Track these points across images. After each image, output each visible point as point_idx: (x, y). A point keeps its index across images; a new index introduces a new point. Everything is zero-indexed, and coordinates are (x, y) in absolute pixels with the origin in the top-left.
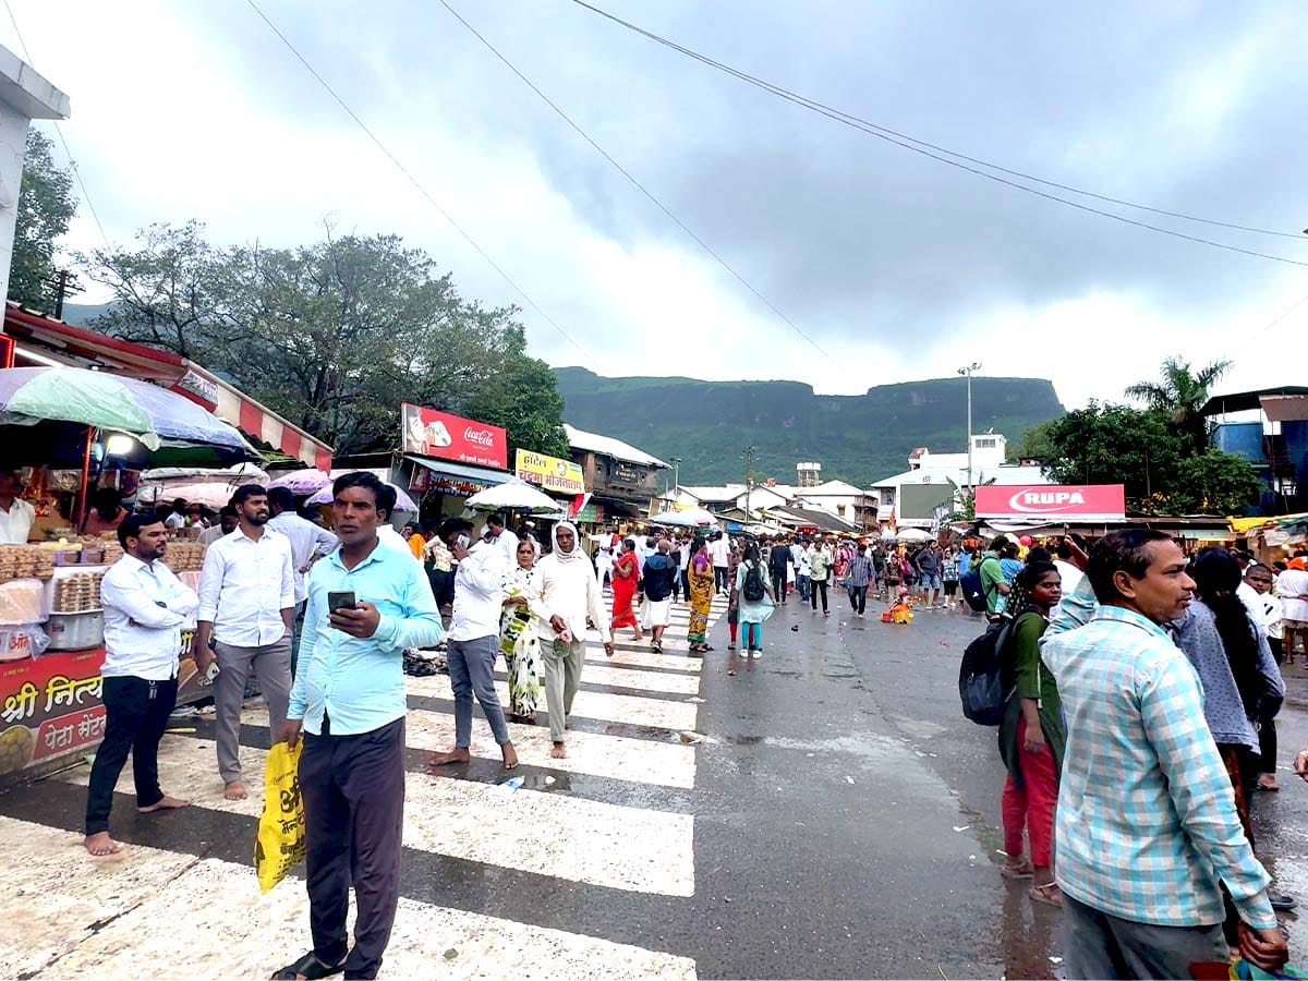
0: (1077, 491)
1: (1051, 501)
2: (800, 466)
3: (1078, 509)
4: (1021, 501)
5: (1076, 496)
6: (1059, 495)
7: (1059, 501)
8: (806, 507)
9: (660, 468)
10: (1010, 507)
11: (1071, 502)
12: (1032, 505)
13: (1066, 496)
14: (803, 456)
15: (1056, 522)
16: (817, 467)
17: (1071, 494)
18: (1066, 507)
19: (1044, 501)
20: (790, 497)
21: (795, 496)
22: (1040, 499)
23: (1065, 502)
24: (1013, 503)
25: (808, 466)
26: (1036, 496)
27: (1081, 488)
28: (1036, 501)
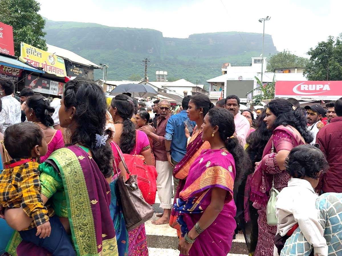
0: (327, 84)
1: (314, 89)
2: (157, 73)
3: (327, 93)
4: (299, 89)
5: (326, 86)
6: (318, 86)
7: (318, 89)
8: (168, 92)
9: (95, 68)
10: (293, 92)
11: (324, 89)
12: (304, 91)
13: (322, 86)
14: (157, 68)
15: (318, 100)
16: (166, 73)
17: (324, 85)
18: (321, 92)
19: (310, 89)
20: (160, 87)
21: (163, 87)
22: (308, 88)
23: (321, 90)
24: (295, 90)
25: (161, 73)
26: (306, 86)
27: (330, 82)
28: (306, 89)
